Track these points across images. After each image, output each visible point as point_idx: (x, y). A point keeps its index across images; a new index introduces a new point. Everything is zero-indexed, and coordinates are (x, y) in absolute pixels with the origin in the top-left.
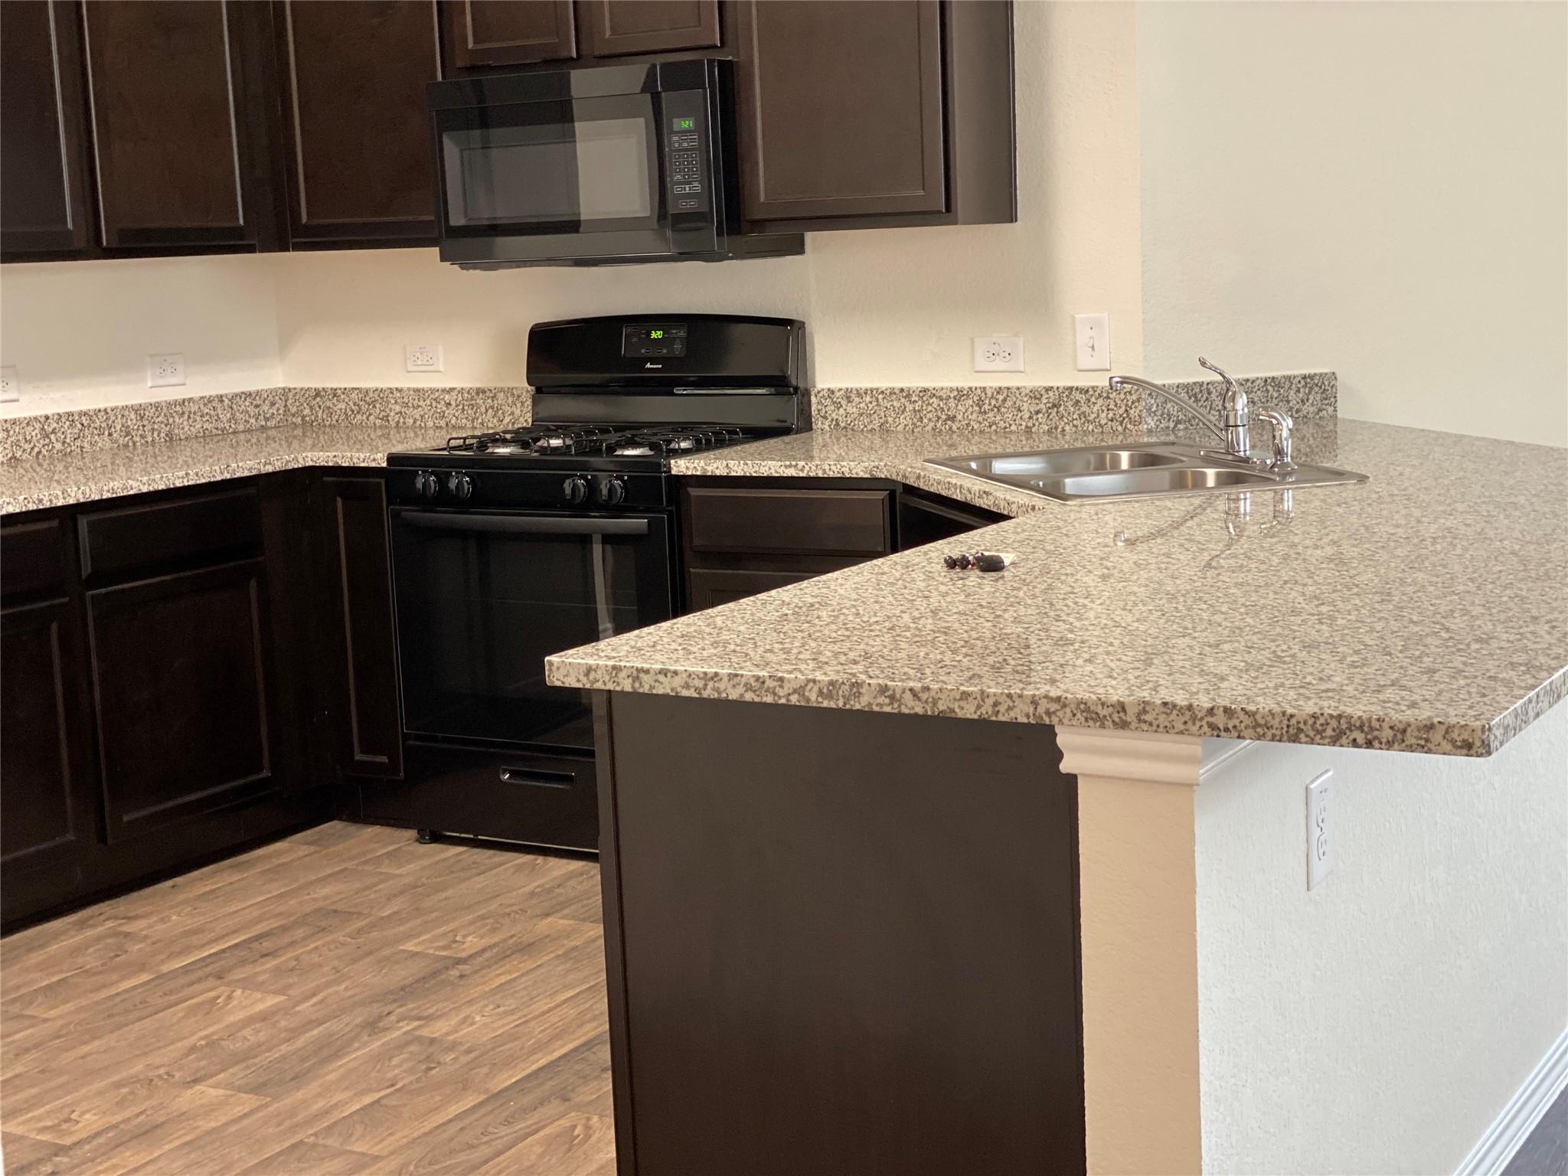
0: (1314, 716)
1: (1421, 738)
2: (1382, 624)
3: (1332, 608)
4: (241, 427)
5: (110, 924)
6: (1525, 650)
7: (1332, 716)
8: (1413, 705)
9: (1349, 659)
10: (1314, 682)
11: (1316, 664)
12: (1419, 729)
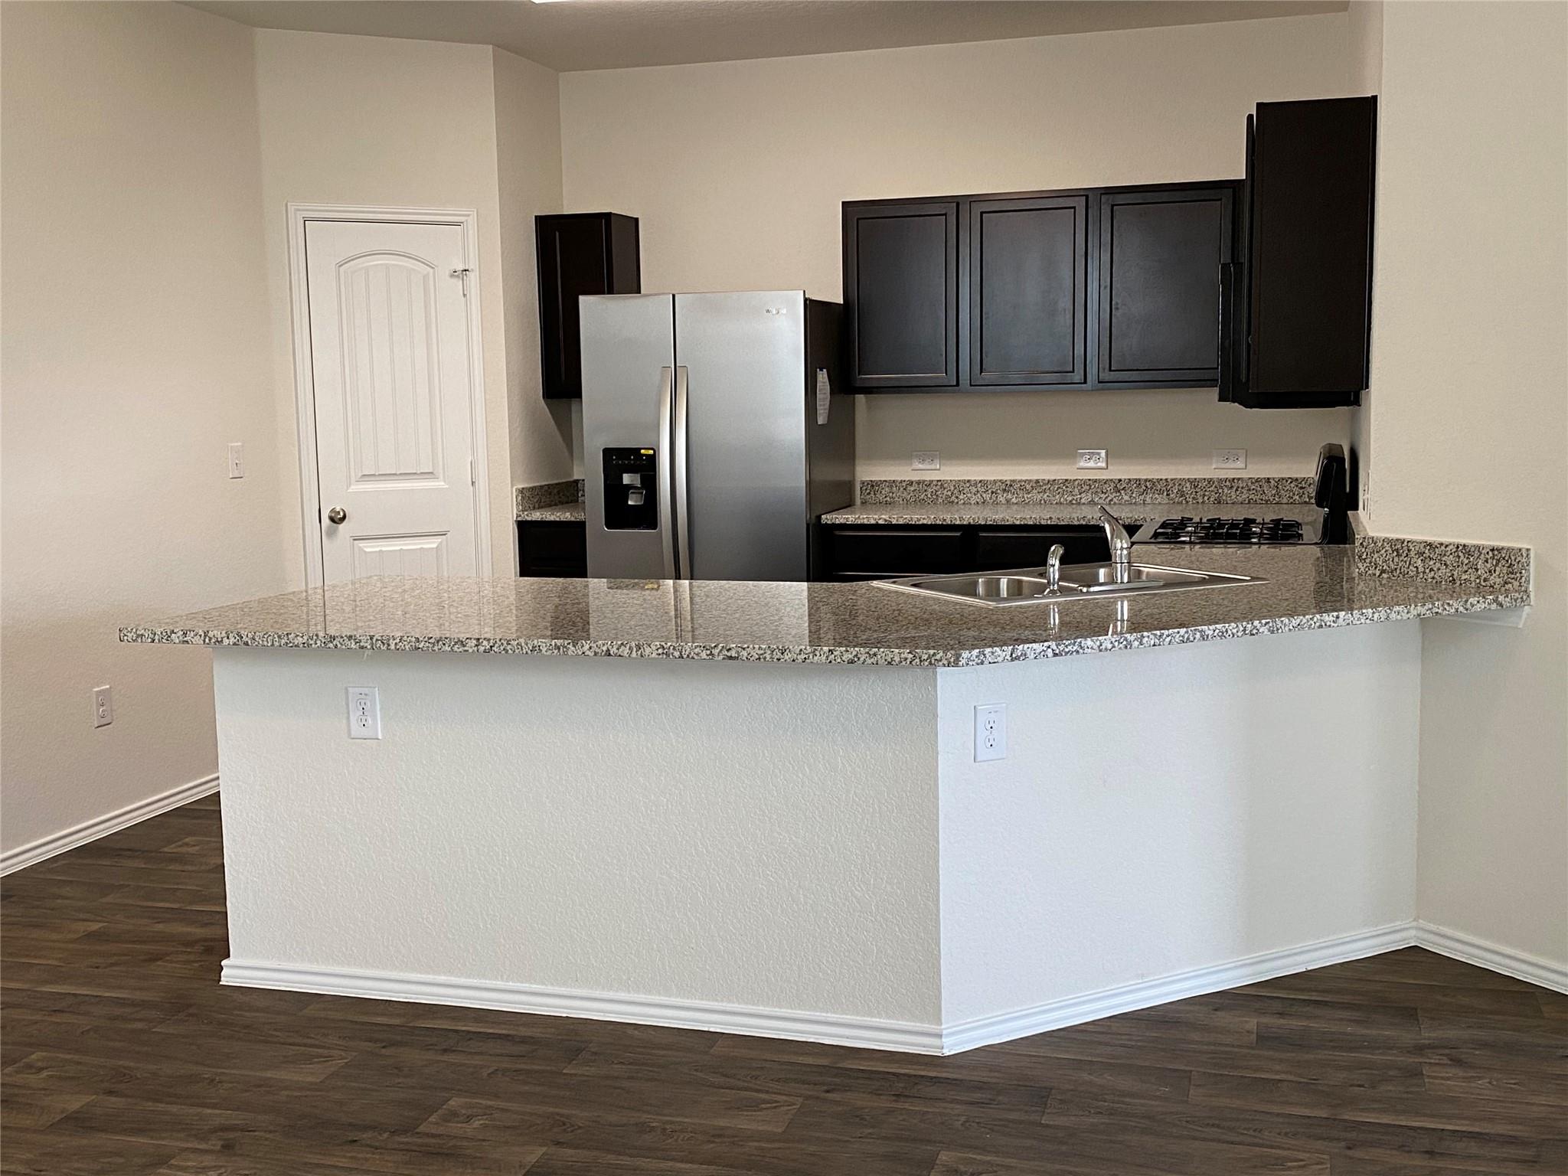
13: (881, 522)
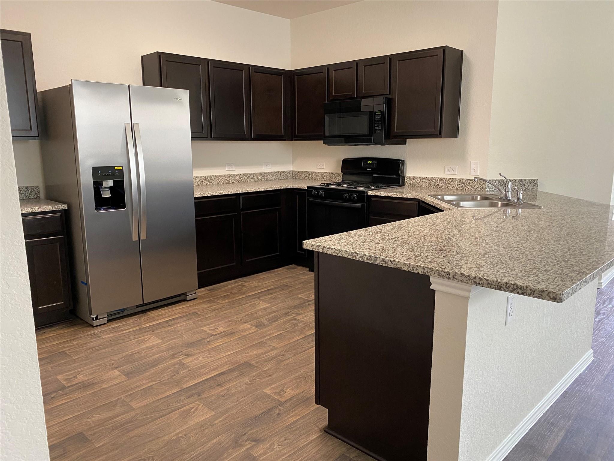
0: (506, 283)
1: (540, 294)
2: (535, 252)
3: (521, 246)
4: (282, 179)
5: (241, 283)
6: (579, 266)
7: (512, 284)
8: (539, 283)
9: (522, 264)
10: (510, 271)
11: (512, 265)
12: (539, 291)
13: (209, 195)
